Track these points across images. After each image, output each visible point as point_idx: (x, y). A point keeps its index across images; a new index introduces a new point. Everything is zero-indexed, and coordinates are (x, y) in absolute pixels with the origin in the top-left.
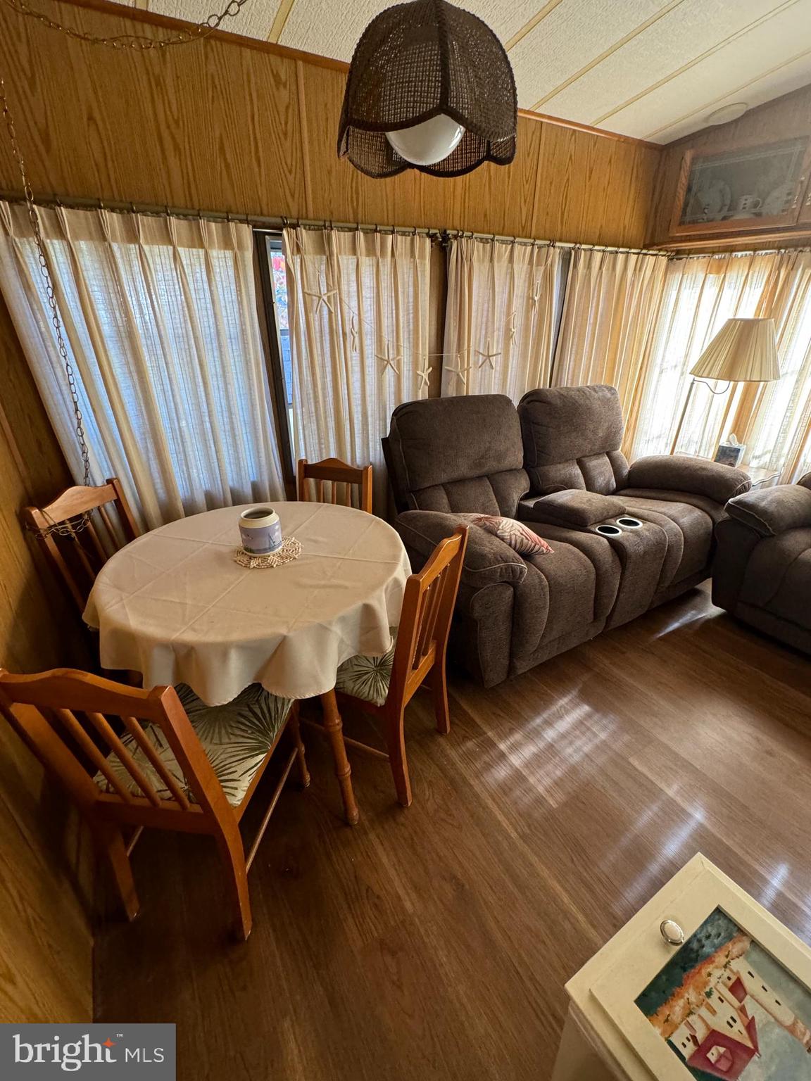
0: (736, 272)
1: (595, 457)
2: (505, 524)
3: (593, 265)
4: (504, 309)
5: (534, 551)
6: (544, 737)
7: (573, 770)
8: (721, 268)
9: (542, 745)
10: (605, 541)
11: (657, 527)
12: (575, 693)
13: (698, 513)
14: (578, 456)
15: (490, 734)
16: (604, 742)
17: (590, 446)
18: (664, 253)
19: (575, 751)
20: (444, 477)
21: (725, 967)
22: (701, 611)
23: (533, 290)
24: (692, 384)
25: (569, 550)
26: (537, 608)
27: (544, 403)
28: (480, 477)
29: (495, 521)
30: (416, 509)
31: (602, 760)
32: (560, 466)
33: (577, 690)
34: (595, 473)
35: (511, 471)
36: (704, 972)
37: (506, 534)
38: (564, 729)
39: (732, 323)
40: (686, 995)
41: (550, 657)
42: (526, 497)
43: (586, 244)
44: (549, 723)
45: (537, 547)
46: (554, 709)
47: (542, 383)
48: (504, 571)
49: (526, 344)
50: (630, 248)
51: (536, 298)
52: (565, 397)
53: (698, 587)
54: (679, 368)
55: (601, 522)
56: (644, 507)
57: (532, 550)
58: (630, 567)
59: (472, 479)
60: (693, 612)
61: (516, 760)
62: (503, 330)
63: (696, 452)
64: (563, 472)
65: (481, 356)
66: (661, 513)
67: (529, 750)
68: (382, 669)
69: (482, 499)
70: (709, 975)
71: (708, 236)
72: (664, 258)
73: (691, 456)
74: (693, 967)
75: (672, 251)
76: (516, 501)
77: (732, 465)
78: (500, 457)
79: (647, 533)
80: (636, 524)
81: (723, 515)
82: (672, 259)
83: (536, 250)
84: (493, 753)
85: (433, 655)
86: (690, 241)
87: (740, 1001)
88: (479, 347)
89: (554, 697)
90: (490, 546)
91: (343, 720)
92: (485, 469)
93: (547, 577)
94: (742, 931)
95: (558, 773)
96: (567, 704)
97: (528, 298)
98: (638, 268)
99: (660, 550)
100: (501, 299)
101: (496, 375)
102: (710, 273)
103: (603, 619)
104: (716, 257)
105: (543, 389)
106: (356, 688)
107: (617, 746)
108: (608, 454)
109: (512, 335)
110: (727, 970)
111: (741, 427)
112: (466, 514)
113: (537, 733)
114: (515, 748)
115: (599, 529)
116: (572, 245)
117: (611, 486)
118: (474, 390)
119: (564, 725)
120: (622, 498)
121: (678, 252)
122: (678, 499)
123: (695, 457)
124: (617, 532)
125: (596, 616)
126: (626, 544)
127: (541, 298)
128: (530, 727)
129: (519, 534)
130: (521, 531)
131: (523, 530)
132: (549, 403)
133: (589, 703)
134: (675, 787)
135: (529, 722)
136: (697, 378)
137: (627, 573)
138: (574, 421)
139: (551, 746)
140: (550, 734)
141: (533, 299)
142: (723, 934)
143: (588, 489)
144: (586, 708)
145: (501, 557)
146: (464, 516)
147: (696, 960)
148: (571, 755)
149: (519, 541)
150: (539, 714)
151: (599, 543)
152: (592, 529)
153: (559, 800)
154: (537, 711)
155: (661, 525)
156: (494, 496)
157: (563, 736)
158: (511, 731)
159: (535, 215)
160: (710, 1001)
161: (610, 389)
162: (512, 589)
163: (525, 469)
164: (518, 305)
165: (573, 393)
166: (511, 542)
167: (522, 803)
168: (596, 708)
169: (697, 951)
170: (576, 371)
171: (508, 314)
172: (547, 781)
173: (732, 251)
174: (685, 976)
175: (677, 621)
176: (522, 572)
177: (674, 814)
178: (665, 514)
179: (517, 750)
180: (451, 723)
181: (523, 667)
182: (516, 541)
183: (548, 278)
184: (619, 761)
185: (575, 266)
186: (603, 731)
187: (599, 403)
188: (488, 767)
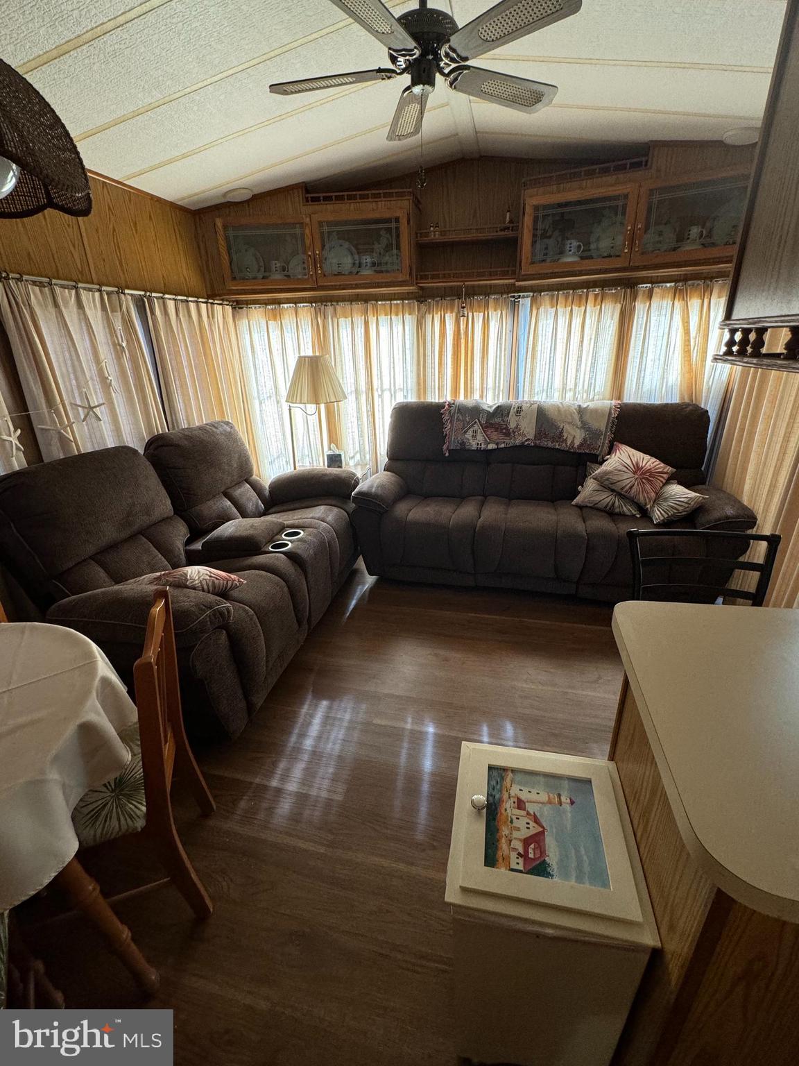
0: (288, 318)
1: (237, 486)
2: (192, 573)
3: (169, 311)
4: (91, 357)
5: (228, 588)
6: (304, 749)
7: (340, 758)
8: (276, 316)
9: (306, 757)
10: (281, 555)
11: (315, 531)
12: (310, 697)
13: (335, 510)
14: (223, 489)
15: (257, 780)
16: (351, 721)
17: (229, 478)
18: (228, 303)
19: (334, 744)
20: (91, 549)
21: (509, 798)
22: (364, 584)
23: (117, 337)
24: (290, 410)
25: (257, 575)
26: (254, 638)
27: (172, 446)
28: (132, 537)
29: (179, 573)
30: (69, 596)
31: (356, 735)
32: (210, 503)
33: (310, 693)
34: (243, 501)
35: (165, 520)
36: (503, 811)
37: (197, 582)
38: (316, 732)
39: (301, 360)
40: (503, 834)
41: (278, 677)
42: (189, 542)
43: (155, 292)
44: (303, 735)
45: (230, 583)
46: (301, 720)
47: (160, 427)
48: (213, 618)
49: (129, 391)
50: (198, 298)
51: (124, 345)
52: (192, 438)
53: (355, 567)
54: (274, 398)
55: (271, 541)
56: (295, 518)
57: (226, 588)
58: (309, 570)
59: (126, 540)
60: (360, 587)
61: (292, 787)
62: (97, 379)
63: (310, 463)
64: (215, 507)
65: (80, 408)
66: (311, 518)
67: (298, 771)
68: (122, 790)
69: (145, 558)
70: (506, 810)
71: (258, 291)
72: (228, 307)
73: (308, 468)
74: (497, 814)
75: (233, 301)
76: (182, 549)
77: (341, 467)
78: (148, 511)
79: (310, 538)
80: (299, 533)
81: (353, 506)
82: (235, 308)
83: (106, 297)
84: (269, 795)
85: (172, 740)
86: (245, 294)
87: (524, 810)
88: (74, 398)
89: (295, 711)
90: (187, 600)
91: (98, 880)
92: (136, 527)
93: (250, 607)
94: (505, 770)
95: (331, 770)
96: (308, 710)
97: (114, 345)
98: (211, 315)
99: (323, 547)
100: (82, 345)
101: (106, 427)
102: (270, 320)
103: (305, 622)
104: (269, 307)
105: (162, 434)
106: (99, 831)
107: (361, 717)
108: (247, 481)
109: (110, 383)
110: (511, 799)
111: (333, 437)
112: (138, 579)
113: (298, 749)
114: (285, 777)
115: (272, 548)
116: (142, 293)
117: (260, 508)
118: (86, 447)
119: (315, 729)
120: (274, 516)
121: (238, 302)
122: (316, 503)
123: (312, 468)
124: (287, 545)
125: (299, 623)
126: (299, 552)
127: (127, 344)
128: (289, 749)
129: (208, 578)
130: (209, 573)
131: (210, 572)
132: (178, 446)
133: (325, 698)
134: (410, 720)
135: (285, 746)
136: (292, 405)
137: (309, 575)
138: (208, 458)
139: (314, 753)
140: (308, 743)
141: (121, 346)
142: (499, 780)
143: (243, 517)
144: (325, 703)
145: (203, 605)
146: (135, 582)
147: (496, 809)
148: (332, 749)
149: (210, 584)
150: (290, 733)
151: (278, 558)
152: (267, 550)
153: (342, 791)
154: (287, 732)
155: (316, 528)
156: (157, 551)
157: (319, 738)
158: (274, 764)
159: (91, 261)
160: (514, 825)
161: (227, 423)
162: (224, 632)
163: (178, 515)
164: (105, 352)
165: (196, 432)
166: (203, 588)
167: (315, 817)
168: (332, 698)
169: (494, 802)
170: (189, 411)
171: (98, 361)
172: (326, 784)
173: (279, 303)
174: (496, 823)
175: (353, 599)
176: (229, 612)
177: (417, 738)
178: (315, 518)
179: (288, 776)
180: (215, 797)
181: (259, 700)
182: (208, 586)
183: (128, 323)
184: (367, 727)
185: (153, 313)
186: (347, 712)
187: (223, 437)
188: (270, 810)
